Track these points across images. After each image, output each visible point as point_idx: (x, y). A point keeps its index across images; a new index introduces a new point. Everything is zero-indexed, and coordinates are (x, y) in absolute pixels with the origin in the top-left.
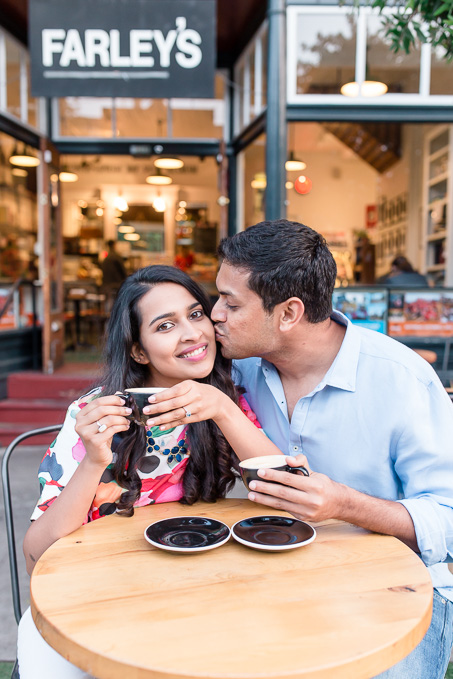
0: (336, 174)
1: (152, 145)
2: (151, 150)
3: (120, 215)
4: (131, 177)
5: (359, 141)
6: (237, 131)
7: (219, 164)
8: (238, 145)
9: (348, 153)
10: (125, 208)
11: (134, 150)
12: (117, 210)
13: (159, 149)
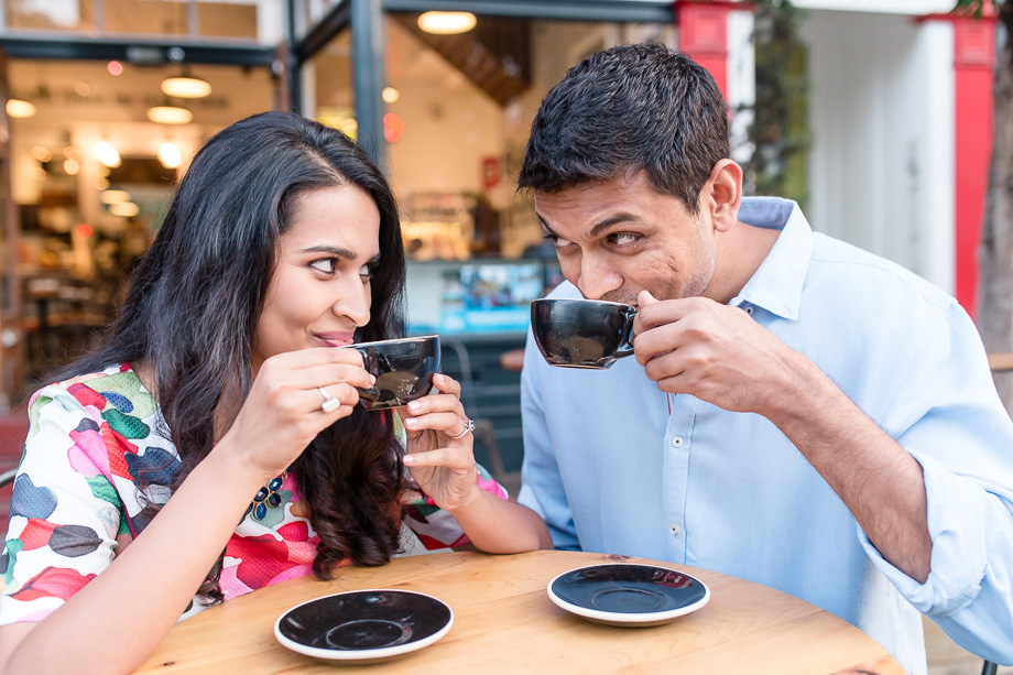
0: (437, 112)
1: (165, 49)
2: (161, 58)
3: (107, 173)
4: (121, 112)
5: (473, 61)
6: (302, 30)
7: (275, 78)
8: (305, 49)
9: (455, 79)
10: (114, 161)
11: (136, 54)
12: (100, 163)
13: (176, 55)
